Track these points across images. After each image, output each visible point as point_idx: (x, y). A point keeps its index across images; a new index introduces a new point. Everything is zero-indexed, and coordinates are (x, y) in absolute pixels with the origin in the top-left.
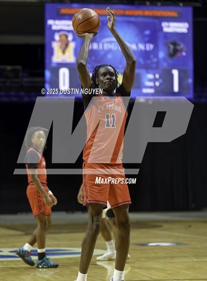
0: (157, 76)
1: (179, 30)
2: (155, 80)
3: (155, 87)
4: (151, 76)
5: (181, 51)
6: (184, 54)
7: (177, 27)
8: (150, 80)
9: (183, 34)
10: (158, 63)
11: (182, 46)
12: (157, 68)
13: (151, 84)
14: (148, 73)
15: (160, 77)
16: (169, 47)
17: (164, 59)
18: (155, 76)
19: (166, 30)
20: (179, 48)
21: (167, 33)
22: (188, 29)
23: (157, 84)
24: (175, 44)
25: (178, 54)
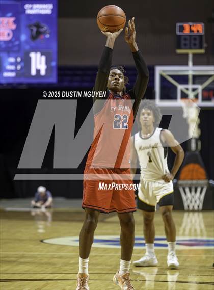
0: (19, 59)
1: (43, 12)
2: (16, 64)
3: (16, 71)
4: (12, 60)
5: (44, 33)
6: (48, 36)
7: (41, 9)
8: (11, 64)
9: (46, 16)
10: (19, 46)
11: (45, 28)
12: (19, 51)
13: (13, 68)
14: (9, 56)
15: (22, 61)
16: (32, 30)
17: (26, 42)
18: (16, 59)
19: (29, 12)
20: (42, 30)
21: (29, 15)
22: (52, 10)
23: (19, 67)
24: (38, 26)
25: (42, 37)
